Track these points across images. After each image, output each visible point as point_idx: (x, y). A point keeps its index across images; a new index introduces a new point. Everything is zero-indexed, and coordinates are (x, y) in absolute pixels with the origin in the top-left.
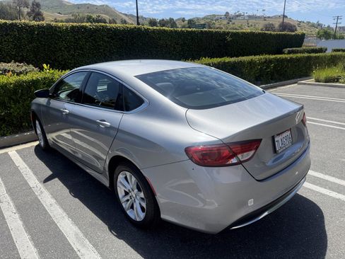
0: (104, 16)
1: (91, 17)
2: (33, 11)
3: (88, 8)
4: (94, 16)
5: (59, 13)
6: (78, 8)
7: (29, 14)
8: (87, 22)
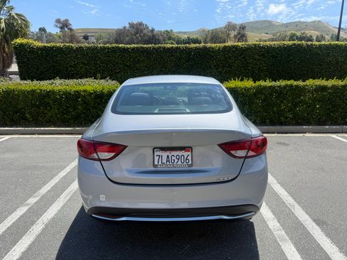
0: (309, 33)
1: (294, 35)
2: (239, 33)
3: (297, 25)
4: (298, 34)
5: (267, 33)
6: (287, 27)
7: (235, 36)
8: (290, 40)
